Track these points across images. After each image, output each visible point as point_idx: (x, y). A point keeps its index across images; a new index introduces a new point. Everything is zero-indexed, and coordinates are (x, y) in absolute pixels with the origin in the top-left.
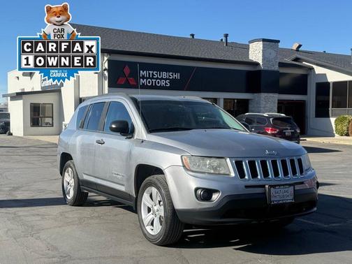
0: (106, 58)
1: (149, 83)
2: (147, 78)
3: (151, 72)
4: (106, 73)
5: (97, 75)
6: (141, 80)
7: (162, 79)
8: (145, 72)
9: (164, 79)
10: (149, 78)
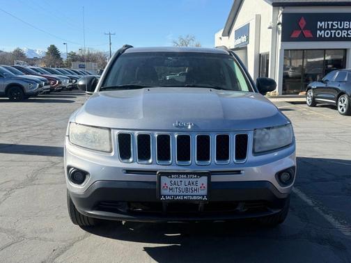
0: (280, 12)
1: (328, 34)
2: (325, 30)
3: (330, 23)
4: (280, 27)
5: (271, 30)
6: (318, 32)
7: (343, 29)
8: (323, 23)
9: (346, 29)
10: (328, 29)
